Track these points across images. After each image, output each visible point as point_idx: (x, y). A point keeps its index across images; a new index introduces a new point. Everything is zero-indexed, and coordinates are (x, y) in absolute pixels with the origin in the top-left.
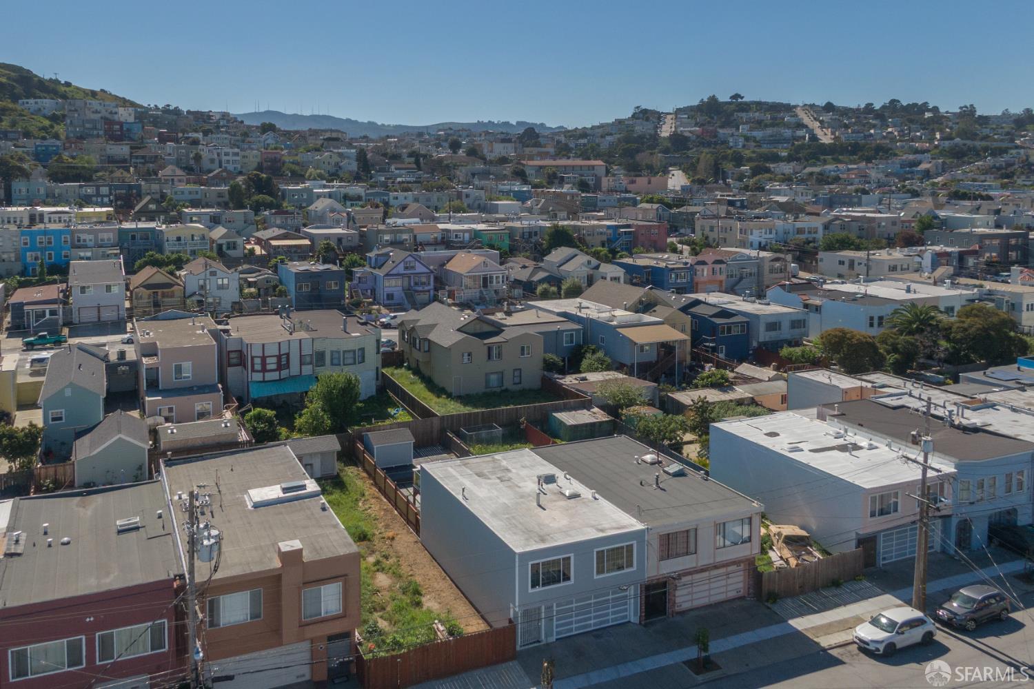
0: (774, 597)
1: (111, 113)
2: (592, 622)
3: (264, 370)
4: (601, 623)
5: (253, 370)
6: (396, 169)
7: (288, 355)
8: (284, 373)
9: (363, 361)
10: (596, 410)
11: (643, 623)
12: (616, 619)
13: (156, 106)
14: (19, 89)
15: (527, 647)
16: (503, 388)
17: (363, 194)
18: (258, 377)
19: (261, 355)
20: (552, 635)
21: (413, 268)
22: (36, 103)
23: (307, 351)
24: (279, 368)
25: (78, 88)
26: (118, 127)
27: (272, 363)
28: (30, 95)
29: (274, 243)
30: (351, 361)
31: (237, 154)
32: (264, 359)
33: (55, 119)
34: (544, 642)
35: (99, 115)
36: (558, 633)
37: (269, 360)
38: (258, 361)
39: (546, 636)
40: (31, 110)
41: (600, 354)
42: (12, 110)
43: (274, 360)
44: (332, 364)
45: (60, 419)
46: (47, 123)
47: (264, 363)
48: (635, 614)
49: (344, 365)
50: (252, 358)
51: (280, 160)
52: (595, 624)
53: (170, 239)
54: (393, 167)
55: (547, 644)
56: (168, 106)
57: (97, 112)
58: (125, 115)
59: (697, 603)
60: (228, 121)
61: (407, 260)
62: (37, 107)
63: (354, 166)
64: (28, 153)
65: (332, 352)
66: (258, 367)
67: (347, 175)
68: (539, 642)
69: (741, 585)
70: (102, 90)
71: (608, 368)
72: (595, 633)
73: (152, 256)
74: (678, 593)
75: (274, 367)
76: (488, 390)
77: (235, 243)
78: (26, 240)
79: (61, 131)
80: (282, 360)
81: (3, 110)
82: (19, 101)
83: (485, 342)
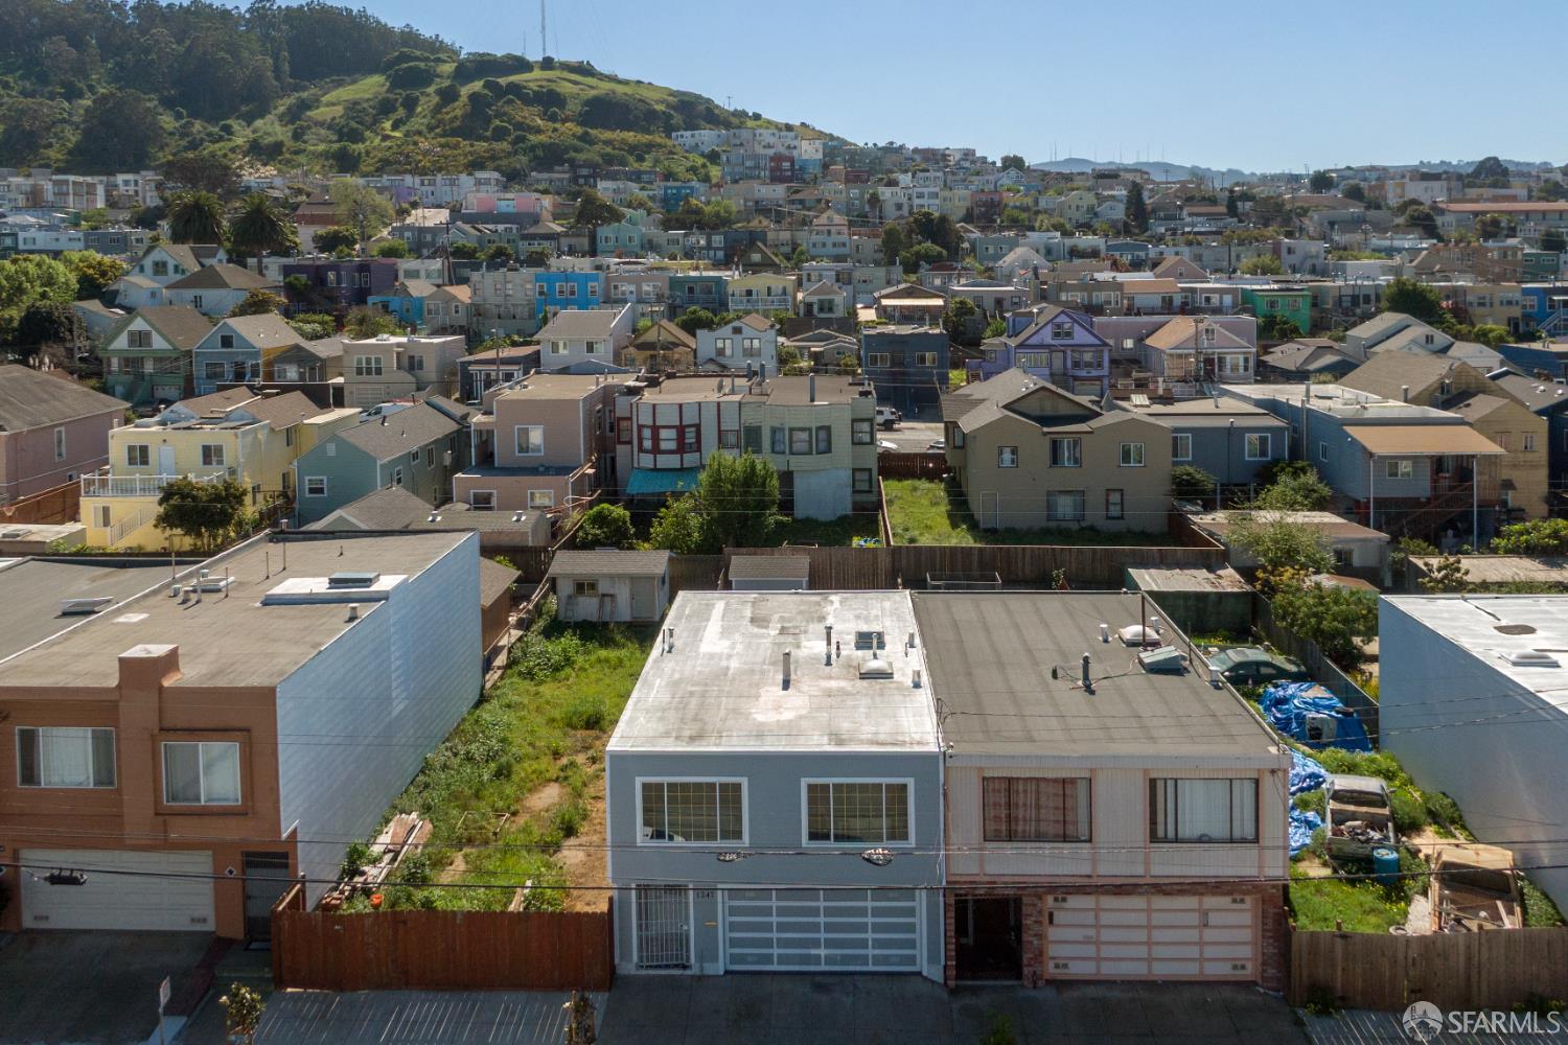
0: (1326, 1000)
1: (789, 147)
2: (822, 952)
3: (656, 450)
4: (845, 959)
5: (641, 449)
6: (1190, 215)
7: (698, 427)
8: (690, 459)
9: (828, 450)
10: (1230, 571)
11: (952, 983)
12: (886, 960)
13: (875, 145)
14: (677, 119)
15: (652, 972)
16: (1084, 524)
17: (1103, 247)
18: (647, 461)
19: (651, 423)
20: (715, 959)
21: (1069, 334)
22: (693, 136)
23: (730, 423)
24: (681, 448)
26: (789, 164)
27: (668, 439)
28: (691, 126)
29: (885, 302)
30: (804, 447)
31: (936, 195)
32: (655, 429)
33: (713, 157)
34: (695, 971)
35: (772, 151)
36: (734, 959)
37: (664, 434)
38: (647, 433)
39: (701, 958)
40: (685, 146)
41: (1310, 478)
42: (660, 146)
43: (672, 434)
44: (773, 451)
45: (321, 491)
46: (700, 161)
47: (656, 439)
48: (932, 959)
49: (792, 453)
50: (640, 427)
51: (999, 203)
52: (830, 960)
53: (737, 292)
54: (1185, 212)
55: (701, 978)
56: (892, 143)
57: (769, 146)
58: (809, 151)
59: (1109, 970)
60: (973, 162)
61: (1058, 320)
62: (694, 141)
63: (1119, 212)
64: (653, 198)
65: (774, 431)
66: (648, 444)
67: (1105, 227)
68: (685, 967)
69: (1246, 952)
70: (803, 124)
71: (1320, 505)
72: (819, 979)
73: (694, 312)
74: (1053, 933)
75: (672, 445)
76: (1053, 524)
77: (831, 302)
78: (541, 287)
79: (715, 172)
80: (687, 435)
81: (650, 146)
82: (674, 134)
83: (1045, 429)
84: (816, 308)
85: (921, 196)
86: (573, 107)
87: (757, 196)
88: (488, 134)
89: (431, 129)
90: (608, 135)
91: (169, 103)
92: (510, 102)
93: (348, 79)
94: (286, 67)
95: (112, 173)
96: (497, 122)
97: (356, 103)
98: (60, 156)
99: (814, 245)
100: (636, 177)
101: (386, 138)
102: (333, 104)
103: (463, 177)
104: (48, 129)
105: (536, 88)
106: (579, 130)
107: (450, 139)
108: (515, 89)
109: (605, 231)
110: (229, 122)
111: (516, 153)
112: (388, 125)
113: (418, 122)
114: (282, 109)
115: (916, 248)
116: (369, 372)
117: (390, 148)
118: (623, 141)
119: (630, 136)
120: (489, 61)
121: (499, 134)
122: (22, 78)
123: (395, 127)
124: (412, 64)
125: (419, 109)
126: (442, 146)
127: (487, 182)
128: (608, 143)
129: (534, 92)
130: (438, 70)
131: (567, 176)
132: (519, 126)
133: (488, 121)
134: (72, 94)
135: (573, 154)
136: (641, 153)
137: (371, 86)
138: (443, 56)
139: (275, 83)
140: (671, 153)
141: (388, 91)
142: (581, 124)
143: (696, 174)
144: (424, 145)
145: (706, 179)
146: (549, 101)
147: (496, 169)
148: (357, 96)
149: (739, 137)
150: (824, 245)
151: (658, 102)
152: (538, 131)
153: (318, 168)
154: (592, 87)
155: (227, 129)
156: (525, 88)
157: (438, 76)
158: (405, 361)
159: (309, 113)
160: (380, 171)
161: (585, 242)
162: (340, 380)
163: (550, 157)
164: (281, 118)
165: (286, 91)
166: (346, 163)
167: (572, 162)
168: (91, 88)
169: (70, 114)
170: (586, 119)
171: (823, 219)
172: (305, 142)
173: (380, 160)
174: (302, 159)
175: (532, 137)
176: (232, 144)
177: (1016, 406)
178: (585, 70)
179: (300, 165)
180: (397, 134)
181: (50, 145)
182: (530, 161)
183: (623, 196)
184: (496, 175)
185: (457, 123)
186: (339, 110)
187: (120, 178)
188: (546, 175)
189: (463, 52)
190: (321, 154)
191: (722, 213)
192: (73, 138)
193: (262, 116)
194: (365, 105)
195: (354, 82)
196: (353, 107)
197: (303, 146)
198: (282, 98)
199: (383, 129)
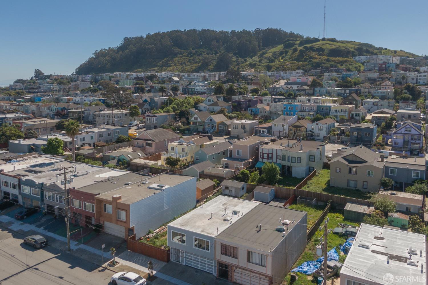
1: (388, 60)
3: (263, 158)
7: (272, 154)
8: (270, 161)
9: (300, 163)
14: (356, 53)
16: (357, 189)
18: (261, 161)
19: (262, 152)
21: (410, 131)
22: (359, 58)
23: (279, 154)
24: (269, 158)
25: (389, 50)
26: (384, 65)
27: (265, 156)
28: (360, 54)
29: (374, 115)
30: (294, 161)
32: (263, 154)
33: (363, 63)
35: (382, 61)
37: (265, 155)
38: (261, 154)
39: (182, 262)
40: (357, 61)
42: (349, 61)
43: (266, 155)
44: (288, 161)
45: (198, 159)
47: (263, 156)
49: (291, 162)
57: (381, 60)
62: (359, 59)
64: (339, 77)
66: (261, 156)
70: (401, 50)
75: (266, 157)
77: (359, 114)
78: (285, 107)
79: (362, 68)
80: (269, 156)
81: (346, 61)
82: (354, 57)
83: (349, 165)
84: (354, 115)
85: (420, 76)
86: (326, 52)
87: (369, 76)
88: (303, 60)
89: (290, 59)
90: (334, 59)
91: (235, 54)
92: (310, 51)
93: (275, 46)
94: (261, 44)
95: (220, 72)
96: (305, 57)
97: (275, 52)
98: (212, 67)
99: (375, 93)
100: (338, 71)
101: (279, 61)
102: (270, 53)
103: (294, 72)
104: (210, 61)
105: (317, 47)
106: (327, 58)
107: (294, 62)
108: (311, 48)
109: (317, 89)
110: (246, 59)
111: (308, 65)
112: (280, 58)
113: (287, 57)
114: (259, 54)
115: (403, 95)
116: (235, 129)
117: (279, 64)
118: (338, 60)
119: (340, 59)
120: (308, 40)
121: (306, 60)
122: (208, 50)
123: (282, 59)
124: (289, 42)
125: (288, 54)
126: (291, 63)
127: (299, 73)
128: (333, 61)
129: (316, 48)
130: (296, 43)
131: (320, 71)
132: (311, 58)
133: (304, 56)
134: (216, 53)
135: (323, 65)
136: (341, 63)
137: (279, 48)
138: (297, 39)
139: (258, 48)
140: (352, 63)
141: (283, 49)
142: (328, 56)
143: (356, 69)
144: (287, 64)
145: (359, 71)
146: (320, 51)
147: (303, 69)
148: (275, 51)
149: (372, 58)
150: (378, 93)
151: (352, 48)
152: (316, 58)
153: (263, 69)
154: (334, 45)
155: (246, 60)
156: (314, 47)
157: (296, 44)
158: (243, 126)
159: (264, 55)
160: (276, 70)
161: (312, 92)
162: (230, 129)
163: (317, 65)
164: (258, 57)
165: (260, 50)
166: (269, 68)
167: (322, 67)
168: (220, 52)
169: (215, 58)
170: (329, 55)
171: (384, 84)
172: (262, 63)
173: (277, 67)
174: (260, 67)
175: (313, 60)
176: (246, 64)
177: (346, 158)
178: (334, 40)
179: (259, 69)
180: (282, 60)
181: (211, 65)
182: (311, 67)
183: (331, 77)
184: (302, 71)
185: (296, 57)
186: (271, 54)
187: (222, 73)
188: (314, 71)
189: (305, 37)
190: (264, 66)
191: (357, 82)
192: (215, 63)
193: (254, 56)
194: (277, 53)
195: (276, 47)
196: (274, 53)
197: (261, 64)
198: (259, 52)
199: (279, 59)
